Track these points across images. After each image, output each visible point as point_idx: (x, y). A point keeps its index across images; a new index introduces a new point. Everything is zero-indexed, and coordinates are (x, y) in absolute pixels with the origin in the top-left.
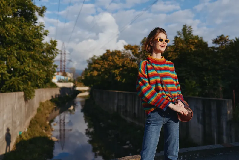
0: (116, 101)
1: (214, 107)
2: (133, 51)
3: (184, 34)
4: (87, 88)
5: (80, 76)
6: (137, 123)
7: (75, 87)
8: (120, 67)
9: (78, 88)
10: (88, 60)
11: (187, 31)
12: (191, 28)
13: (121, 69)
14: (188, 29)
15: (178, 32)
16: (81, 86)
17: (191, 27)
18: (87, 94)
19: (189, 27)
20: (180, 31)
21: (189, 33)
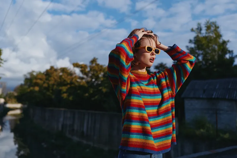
0: (61, 119)
2: (83, 69)
4: (19, 105)
5: (12, 92)
7: (5, 103)
8: (68, 84)
9: (9, 105)
10: (25, 75)
13: (69, 86)
16: (12, 103)
18: (18, 112)
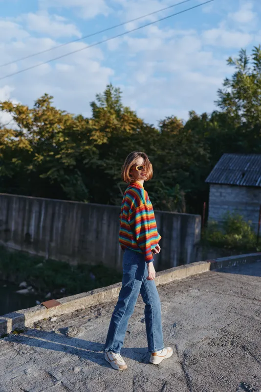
1: (177, 225)
3: (107, 101)
6: (32, 252)
11: (112, 96)
12: (120, 93)
14: (115, 93)
15: (97, 96)
17: (121, 91)
19: (116, 91)
20: (100, 94)
21: (116, 99)
